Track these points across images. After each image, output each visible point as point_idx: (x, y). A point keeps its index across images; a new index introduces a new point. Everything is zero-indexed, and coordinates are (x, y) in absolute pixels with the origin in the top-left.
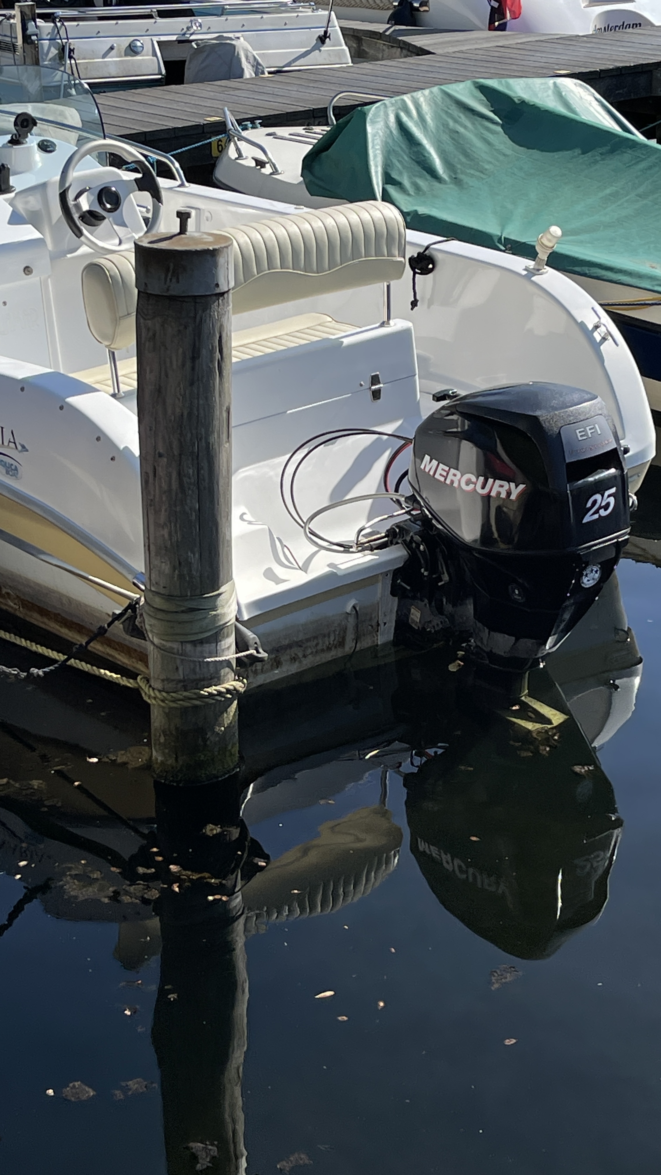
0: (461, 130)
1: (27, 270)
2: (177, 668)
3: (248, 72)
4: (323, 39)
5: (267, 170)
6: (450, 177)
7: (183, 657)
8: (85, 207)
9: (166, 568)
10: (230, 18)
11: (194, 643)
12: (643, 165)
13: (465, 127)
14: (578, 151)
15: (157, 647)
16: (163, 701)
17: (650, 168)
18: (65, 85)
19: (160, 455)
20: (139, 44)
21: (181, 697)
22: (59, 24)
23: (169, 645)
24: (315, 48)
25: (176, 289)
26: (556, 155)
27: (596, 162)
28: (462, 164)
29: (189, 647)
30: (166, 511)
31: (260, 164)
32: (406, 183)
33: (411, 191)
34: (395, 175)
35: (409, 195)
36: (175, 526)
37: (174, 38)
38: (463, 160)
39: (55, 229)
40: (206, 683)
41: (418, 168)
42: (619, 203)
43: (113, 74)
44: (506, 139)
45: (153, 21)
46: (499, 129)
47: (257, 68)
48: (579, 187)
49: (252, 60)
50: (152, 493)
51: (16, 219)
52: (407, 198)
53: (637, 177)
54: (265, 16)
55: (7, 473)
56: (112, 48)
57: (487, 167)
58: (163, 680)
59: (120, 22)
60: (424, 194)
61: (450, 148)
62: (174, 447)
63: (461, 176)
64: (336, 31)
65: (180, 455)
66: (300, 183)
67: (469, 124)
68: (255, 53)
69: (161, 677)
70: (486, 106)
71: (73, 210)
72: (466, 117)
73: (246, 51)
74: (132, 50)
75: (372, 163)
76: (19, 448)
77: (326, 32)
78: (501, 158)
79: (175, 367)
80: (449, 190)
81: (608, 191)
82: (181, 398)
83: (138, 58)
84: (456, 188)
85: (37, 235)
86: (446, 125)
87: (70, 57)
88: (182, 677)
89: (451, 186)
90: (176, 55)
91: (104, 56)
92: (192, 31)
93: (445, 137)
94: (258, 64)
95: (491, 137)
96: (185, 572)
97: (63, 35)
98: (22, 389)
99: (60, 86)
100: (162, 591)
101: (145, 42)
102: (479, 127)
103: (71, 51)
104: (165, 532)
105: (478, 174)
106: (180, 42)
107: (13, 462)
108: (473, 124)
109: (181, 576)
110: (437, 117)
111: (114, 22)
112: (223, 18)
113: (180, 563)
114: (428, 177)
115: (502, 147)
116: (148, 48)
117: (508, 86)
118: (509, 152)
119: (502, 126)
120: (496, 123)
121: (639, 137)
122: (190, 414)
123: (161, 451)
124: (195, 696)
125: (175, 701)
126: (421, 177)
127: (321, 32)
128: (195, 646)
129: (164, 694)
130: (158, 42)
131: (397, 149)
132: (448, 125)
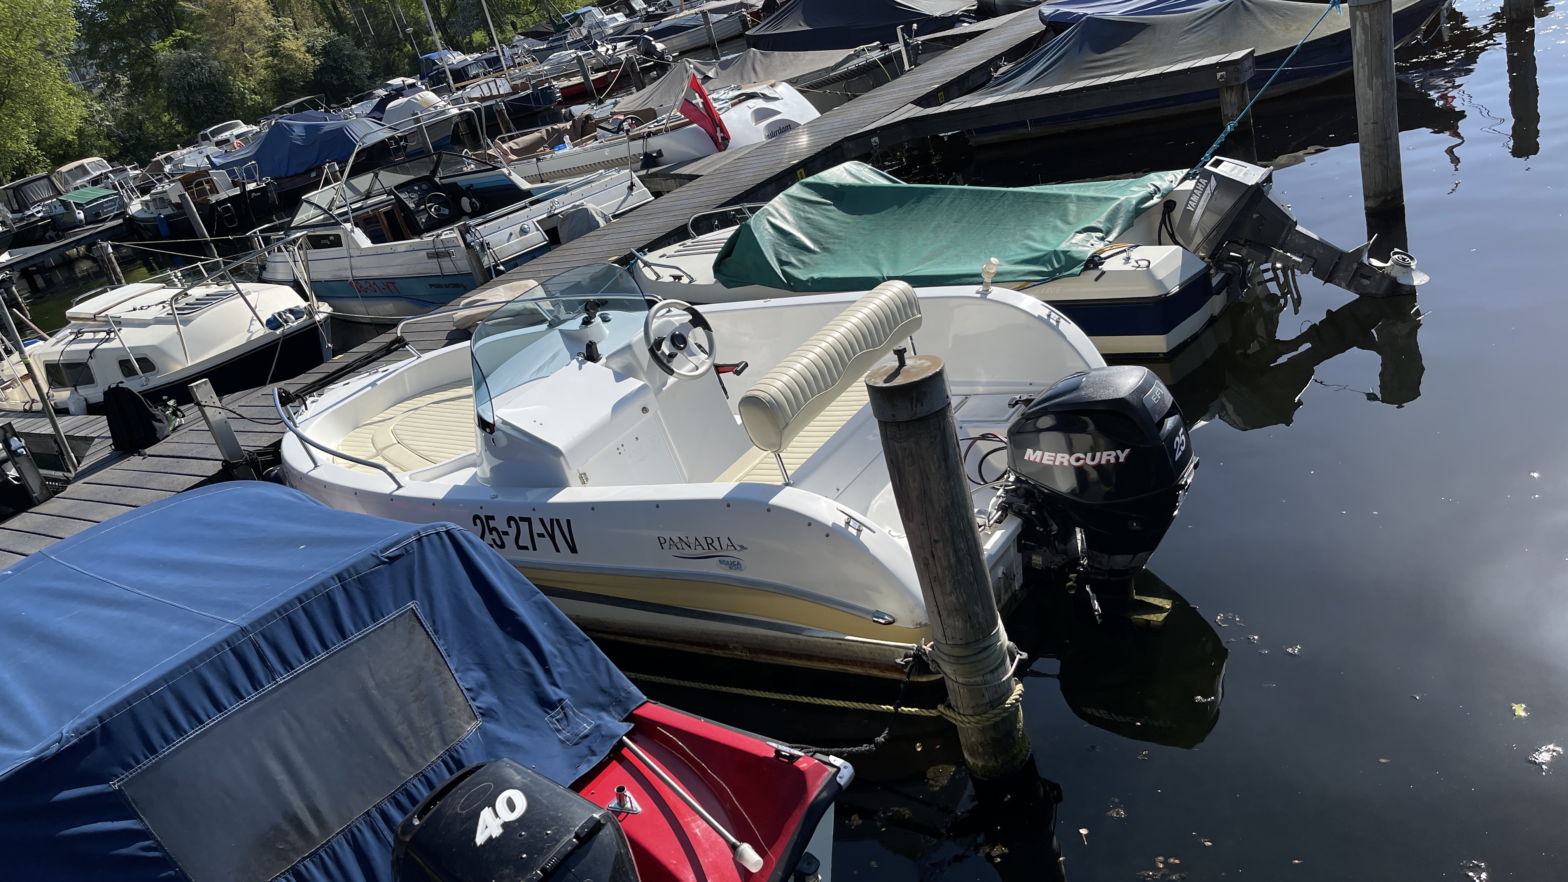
0: (811, 216)
1: (645, 410)
2: (983, 695)
3: (602, 223)
4: (631, 188)
5: (685, 280)
6: (820, 248)
7: (986, 686)
8: (667, 353)
9: (959, 624)
10: (574, 192)
11: (992, 672)
12: (947, 201)
13: (812, 213)
14: (896, 207)
15: (962, 684)
16: (978, 723)
17: (952, 202)
18: (493, 266)
19: (936, 542)
20: (526, 226)
21: (993, 715)
22: (473, 230)
23: (972, 680)
24: (629, 194)
25: (921, 411)
26: (883, 213)
27: (912, 209)
28: (823, 237)
29: (989, 676)
30: (950, 582)
31: (676, 277)
32: (794, 261)
33: (801, 266)
34: (784, 258)
35: (800, 268)
36: (960, 590)
37: (545, 216)
38: (822, 235)
39: (649, 375)
40: (1005, 696)
41: (796, 250)
42: (945, 231)
43: (518, 250)
44: (841, 213)
45: (528, 209)
46: (833, 208)
47: (605, 218)
48: (911, 229)
49: (600, 214)
50: (935, 571)
51: (619, 377)
52: (800, 271)
53: (947, 210)
54: (593, 184)
55: (731, 568)
56: (511, 234)
57: (840, 234)
58: (973, 707)
59: (510, 216)
60: (809, 265)
61: (810, 230)
62: (946, 531)
63: (826, 246)
64: (637, 181)
65: (952, 536)
66: (715, 283)
67: (814, 211)
68: (598, 208)
69: (971, 705)
70: (817, 196)
71: (662, 357)
72: (810, 207)
73: (594, 209)
74: (523, 232)
75: (767, 256)
76: (738, 548)
77: (632, 183)
78: (846, 226)
79: (933, 471)
80: (823, 257)
81: (933, 225)
82: (943, 493)
83: (529, 235)
84: (827, 254)
85: (640, 383)
86: (799, 216)
87: (489, 249)
88: (988, 700)
89: (824, 254)
90: (550, 225)
91: (508, 241)
92: (554, 208)
93: (804, 225)
94: (605, 215)
95: (831, 214)
96: (975, 622)
97: (479, 236)
98: (728, 506)
99: (490, 267)
100: (960, 642)
101: (530, 225)
102: (821, 211)
103: (488, 244)
104: (953, 598)
105: (837, 240)
106: (549, 217)
107: (732, 559)
108: (816, 210)
109: (972, 626)
110: (792, 213)
111: (506, 218)
112: (569, 194)
113: (970, 617)
114: (807, 253)
115: (842, 219)
116: (532, 227)
117: (821, 179)
118: (849, 220)
119: (834, 205)
120: (830, 205)
121: (904, 184)
122: (952, 503)
123: (937, 538)
124: (1002, 711)
125: (988, 720)
126: (801, 254)
127: (629, 183)
128: (993, 673)
129: (978, 718)
130: (537, 221)
131: (777, 241)
132: (800, 215)
